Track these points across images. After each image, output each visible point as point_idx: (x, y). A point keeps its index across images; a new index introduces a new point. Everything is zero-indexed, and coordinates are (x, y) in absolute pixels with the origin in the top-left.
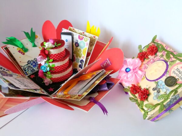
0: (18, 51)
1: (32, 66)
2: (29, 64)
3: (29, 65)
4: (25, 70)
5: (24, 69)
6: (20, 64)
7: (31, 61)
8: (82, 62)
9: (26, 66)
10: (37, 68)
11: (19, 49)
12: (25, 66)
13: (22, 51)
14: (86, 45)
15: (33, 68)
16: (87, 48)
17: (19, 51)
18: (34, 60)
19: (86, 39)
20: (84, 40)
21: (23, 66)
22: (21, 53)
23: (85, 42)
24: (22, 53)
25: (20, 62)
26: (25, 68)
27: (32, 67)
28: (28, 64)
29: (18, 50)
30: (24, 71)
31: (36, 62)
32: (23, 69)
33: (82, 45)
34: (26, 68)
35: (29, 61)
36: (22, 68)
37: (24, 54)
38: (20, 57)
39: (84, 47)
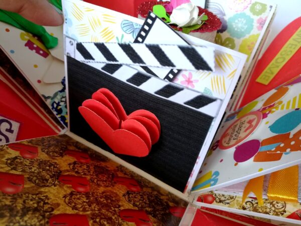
0: (26, 45)
4: (60, 112)
5: (55, 105)
6: (41, 90)
9: (59, 97)
11: (27, 38)
12: (56, 95)
13: (37, 44)
14: (256, 25)
16: (258, 35)
17: (29, 45)
19: (258, 7)
21: (49, 97)
22: (38, 52)
23: (256, 18)
24: (38, 50)
25: (39, 81)
26: (58, 104)
29: (26, 42)
30: (55, 113)
32: (53, 105)
33: (240, 25)
34: (62, 104)
36: (48, 102)
37: (45, 55)
38: (36, 66)
39: (249, 33)
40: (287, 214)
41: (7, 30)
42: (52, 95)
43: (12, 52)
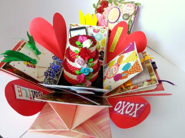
1: (51, 77)
2: (48, 75)
3: (48, 77)
7: (47, 72)
8: (102, 53)
9: (46, 80)
10: (56, 77)
11: (26, 63)
12: (45, 80)
13: (30, 64)
14: (103, 36)
15: (54, 78)
16: (105, 38)
17: (28, 65)
18: (49, 69)
19: (103, 31)
20: (101, 32)
22: (32, 67)
23: (103, 34)
25: (38, 77)
27: (52, 79)
28: (46, 76)
29: (26, 65)
31: (52, 71)
33: (99, 37)
35: (45, 72)
37: (35, 67)
38: (34, 72)
39: (102, 38)
40: (131, 89)
41: (19, 63)
42: (43, 80)
43: (25, 70)
